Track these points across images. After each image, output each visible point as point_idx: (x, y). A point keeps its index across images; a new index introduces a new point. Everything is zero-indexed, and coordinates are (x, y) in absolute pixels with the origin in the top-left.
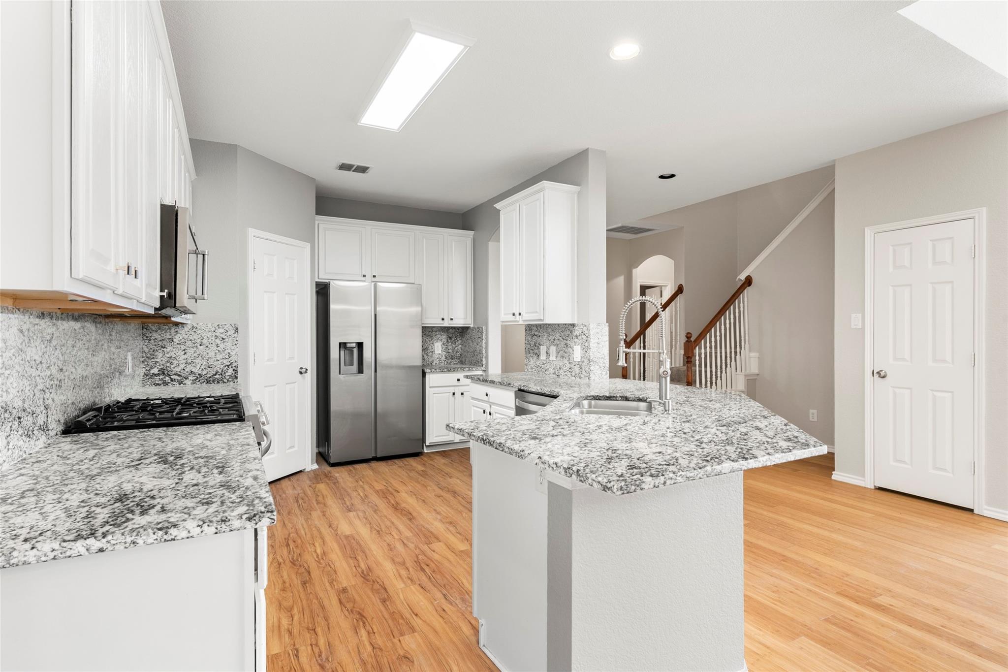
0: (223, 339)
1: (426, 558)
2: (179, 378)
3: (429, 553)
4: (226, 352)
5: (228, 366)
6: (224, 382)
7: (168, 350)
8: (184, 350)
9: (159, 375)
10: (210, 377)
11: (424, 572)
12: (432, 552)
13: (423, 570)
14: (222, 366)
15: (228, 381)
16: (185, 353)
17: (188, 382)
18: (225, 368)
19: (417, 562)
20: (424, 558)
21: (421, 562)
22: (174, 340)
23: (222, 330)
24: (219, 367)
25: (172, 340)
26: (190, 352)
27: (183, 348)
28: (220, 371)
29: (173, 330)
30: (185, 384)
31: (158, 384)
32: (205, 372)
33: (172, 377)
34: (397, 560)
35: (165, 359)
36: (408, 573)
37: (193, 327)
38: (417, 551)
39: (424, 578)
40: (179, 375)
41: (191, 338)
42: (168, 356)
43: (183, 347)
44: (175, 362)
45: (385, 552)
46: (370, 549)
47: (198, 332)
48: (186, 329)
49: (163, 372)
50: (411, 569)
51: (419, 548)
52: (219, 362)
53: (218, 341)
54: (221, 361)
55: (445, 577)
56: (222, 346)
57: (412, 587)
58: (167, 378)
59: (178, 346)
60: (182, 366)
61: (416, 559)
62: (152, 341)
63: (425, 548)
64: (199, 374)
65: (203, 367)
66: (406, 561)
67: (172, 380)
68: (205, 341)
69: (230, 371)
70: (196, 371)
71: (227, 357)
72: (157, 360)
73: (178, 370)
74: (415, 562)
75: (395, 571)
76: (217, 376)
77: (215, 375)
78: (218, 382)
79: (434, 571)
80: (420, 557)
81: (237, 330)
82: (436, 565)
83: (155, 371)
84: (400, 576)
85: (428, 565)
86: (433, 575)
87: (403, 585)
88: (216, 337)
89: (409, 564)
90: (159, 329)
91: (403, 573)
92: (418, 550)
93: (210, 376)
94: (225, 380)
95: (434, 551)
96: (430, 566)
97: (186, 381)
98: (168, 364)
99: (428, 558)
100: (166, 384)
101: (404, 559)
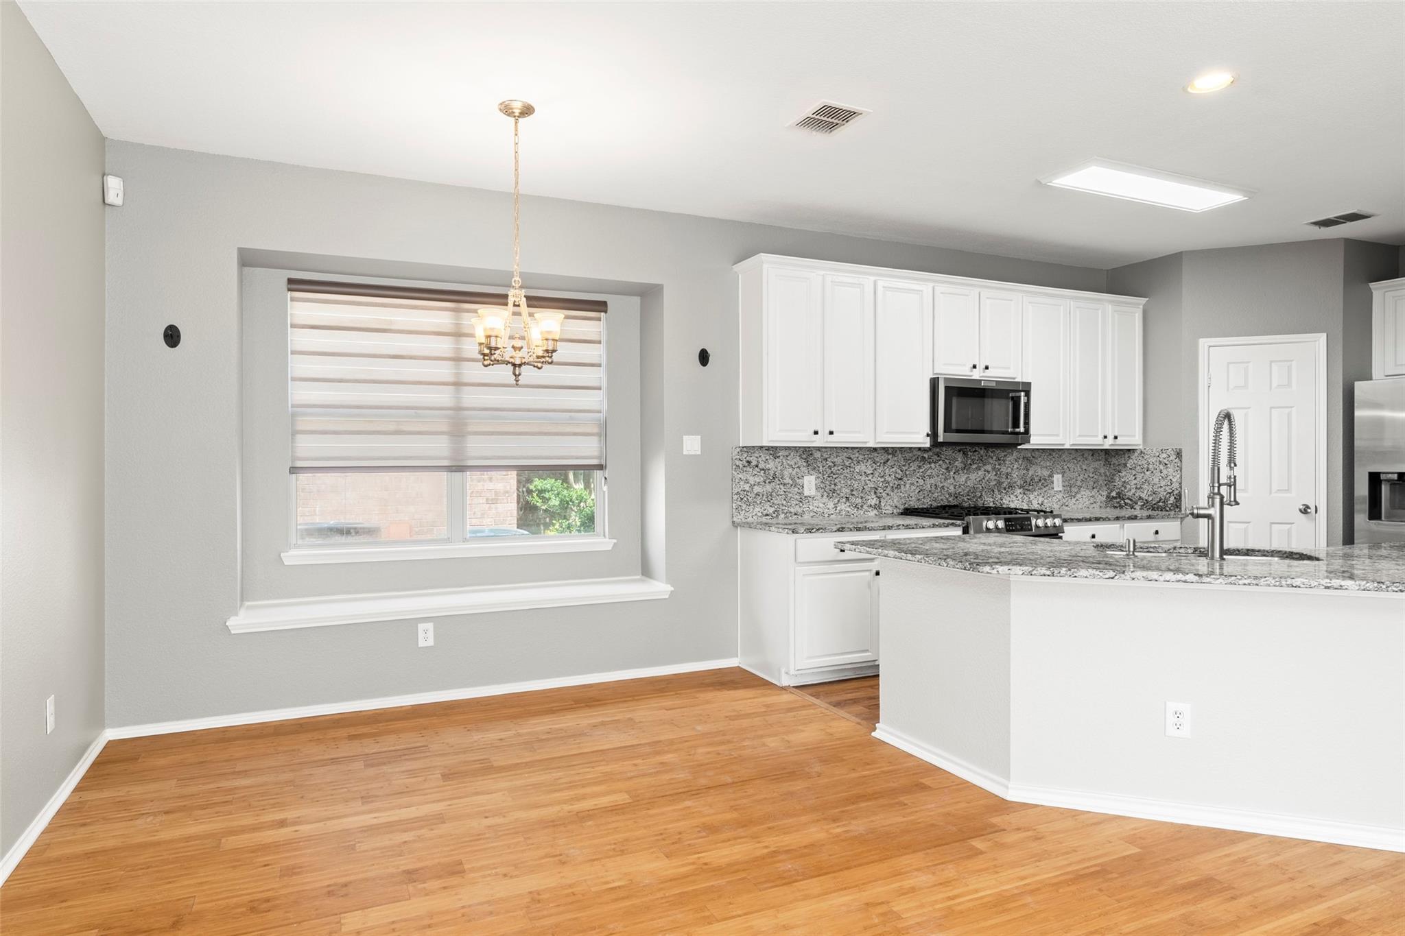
0: (1166, 464)
2: (1131, 503)
4: (1168, 478)
5: (1170, 493)
6: (1167, 511)
7: (1123, 474)
8: (1135, 475)
9: (1116, 498)
10: (1155, 504)
14: (1165, 494)
15: (1170, 509)
16: (1135, 478)
17: (1137, 507)
18: (1168, 496)
22: (1128, 465)
23: (1165, 455)
24: (1162, 494)
25: (1125, 465)
26: (1139, 476)
27: (1134, 474)
28: (1163, 498)
29: (1126, 456)
30: (1135, 509)
31: (1116, 507)
32: (1150, 499)
33: (1126, 501)
35: (1120, 483)
37: (1141, 452)
40: (1131, 500)
41: (1140, 463)
42: (1123, 480)
43: (1134, 472)
44: (1128, 486)
47: (1145, 458)
48: (1136, 454)
49: (1119, 495)
52: (1162, 489)
53: (1162, 467)
54: (1164, 487)
56: (1165, 472)
58: (1122, 502)
59: (1130, 471)
60: (1133, 491)
62: (1112, 466)
64: (1146, 500)
65: (1149, 493)
67: (1126, 504)
68: (1151, 466)
69: (1172, 500)
70: (1144, 496)
71: (1169, 484)
72: (1115, 484)
73: (1130, 494)
76: (1161, 504)
77: (1159, 502)
78: (1162, 510)
81: (1179, 455)
83: (1114, 494)
88: (1160, 462)
90: (1117, 454)
93: (1154, 502)
94: (1168, 509)
97: (1136, 507)
98: (1123, 489)
100: (1121, 507)
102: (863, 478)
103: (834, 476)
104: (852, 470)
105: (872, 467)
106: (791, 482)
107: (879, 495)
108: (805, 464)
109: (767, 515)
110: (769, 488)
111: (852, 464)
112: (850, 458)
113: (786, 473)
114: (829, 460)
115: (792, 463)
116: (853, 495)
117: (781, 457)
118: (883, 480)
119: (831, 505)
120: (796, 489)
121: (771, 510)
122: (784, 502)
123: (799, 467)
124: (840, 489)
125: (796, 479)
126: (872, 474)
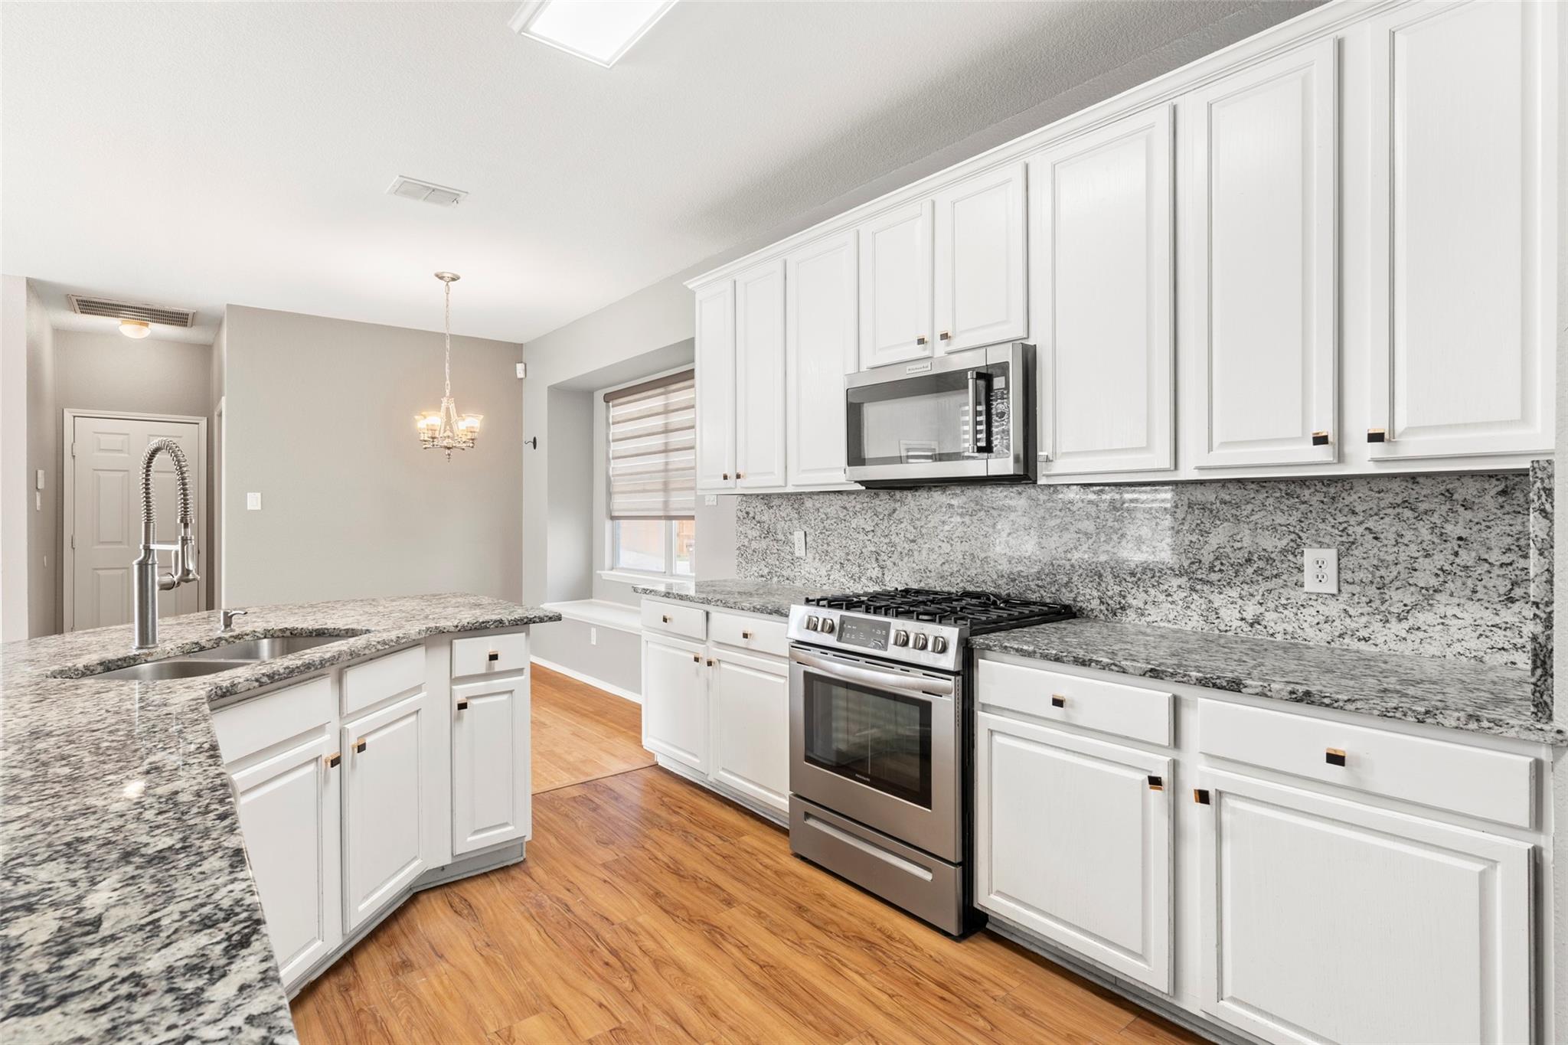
1: (616, 983)
3: (611, 999)
11: (612, 948)
12: (605, 1003)
13: (614, 953)
19: (631, 971)
20: (617, 983)
21: (622, 969)
34: (673, 971)
36: (640, 944)
38: (639, 1001)
39: (608, 936)
45: (711, 990)
46: (749, 994)
50: (637, 952)
51: (638, 1011)
55: (571, 942)
57: (625, 919)
61: (635, 977)
63: (625, 1016)
66: (654, 970)
74: (634, 970)
75: (665, 944)
79: (592, 951)
80: (627, 985)
82: (591, 967)
84: (653, 937)
85: (607, 964)
86: (592, 944)
87: (640, 919)
89: (644, 964)
91: (649, 944)
92: (639, 1006)
95: (601, 1005)
96: (601, 963)
99: (610, 983)
101: (660, 974)
102: (861, 537)
103: (827, 533)
104: (847, 524)
105: (873, 521)
106: (783, 539)
107: (881, 563)
108: (796, 516)
109: (762, 576)
110: (764, 544)
111: (848, 517)
112: (845, 508)
113: (779, 526)
114: (821, 510)
115: (784, 515)
116: (848, 560)
117: (775, 508)
118: (887, 541)
119: (824, 573)
120: (788, 548)
121: (766, 571)
122: (777, 563)
123: (790, 520)
124: (834, 551)
125: (788, 534)
126: (873, 531)
